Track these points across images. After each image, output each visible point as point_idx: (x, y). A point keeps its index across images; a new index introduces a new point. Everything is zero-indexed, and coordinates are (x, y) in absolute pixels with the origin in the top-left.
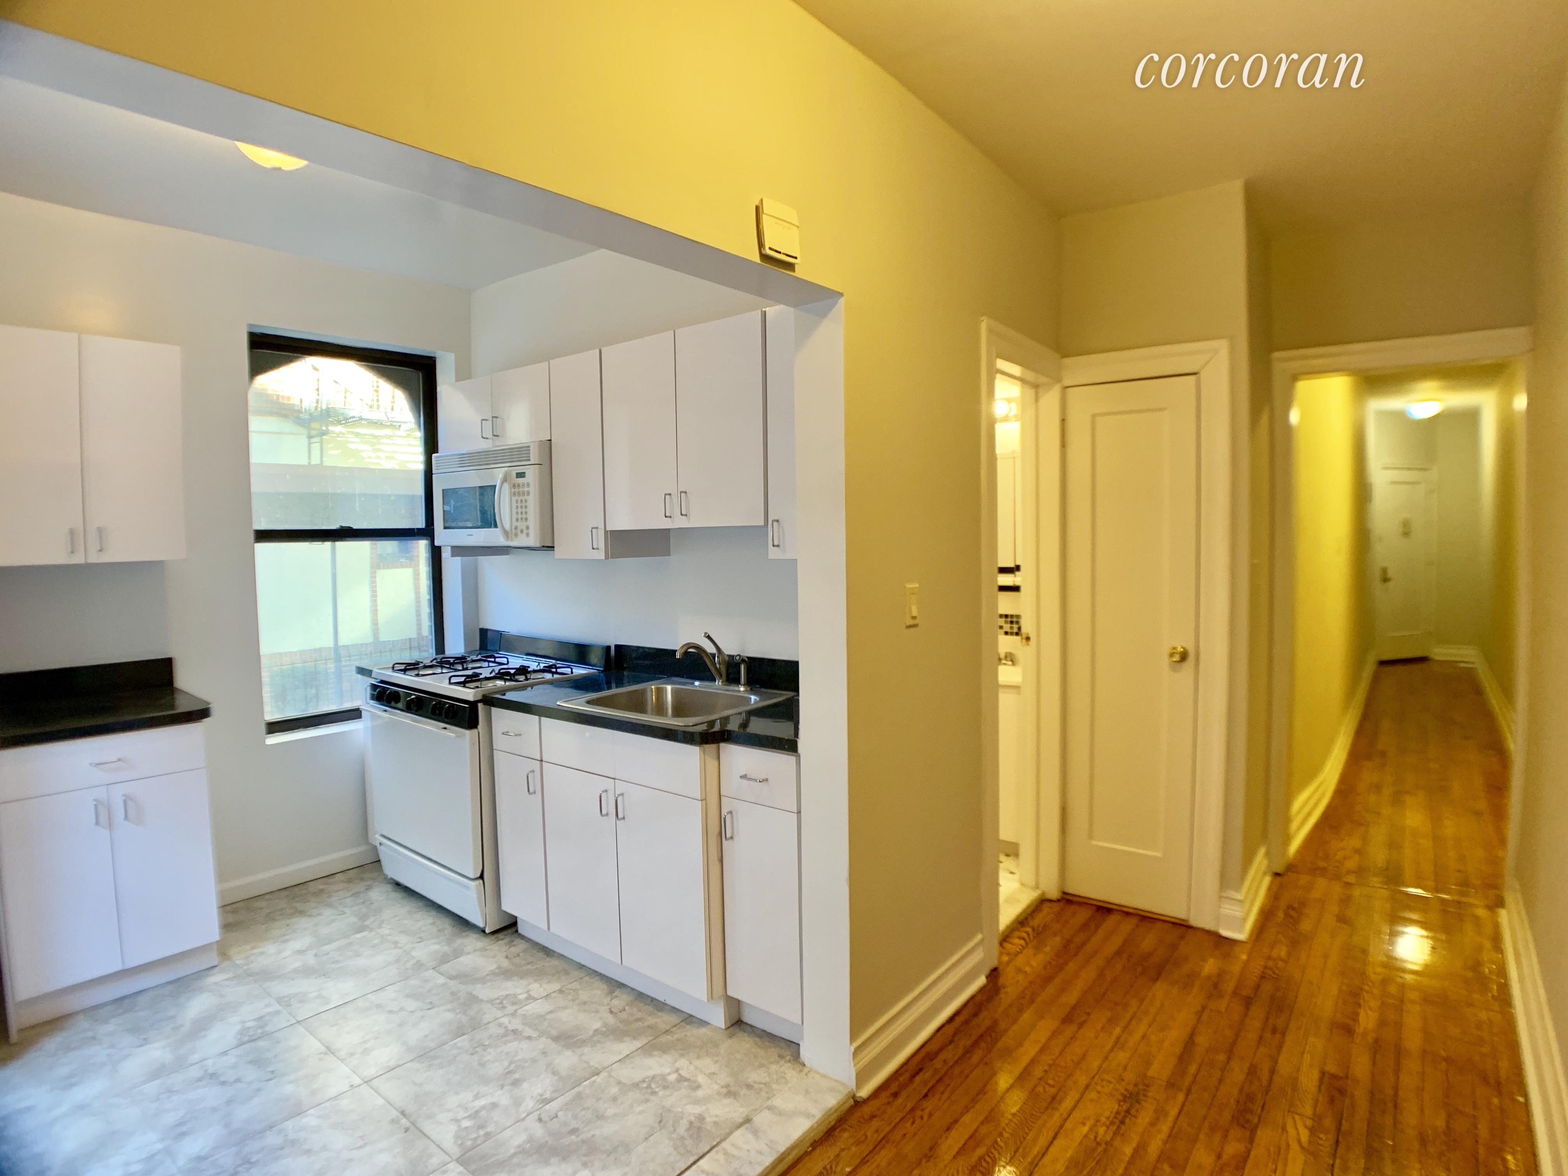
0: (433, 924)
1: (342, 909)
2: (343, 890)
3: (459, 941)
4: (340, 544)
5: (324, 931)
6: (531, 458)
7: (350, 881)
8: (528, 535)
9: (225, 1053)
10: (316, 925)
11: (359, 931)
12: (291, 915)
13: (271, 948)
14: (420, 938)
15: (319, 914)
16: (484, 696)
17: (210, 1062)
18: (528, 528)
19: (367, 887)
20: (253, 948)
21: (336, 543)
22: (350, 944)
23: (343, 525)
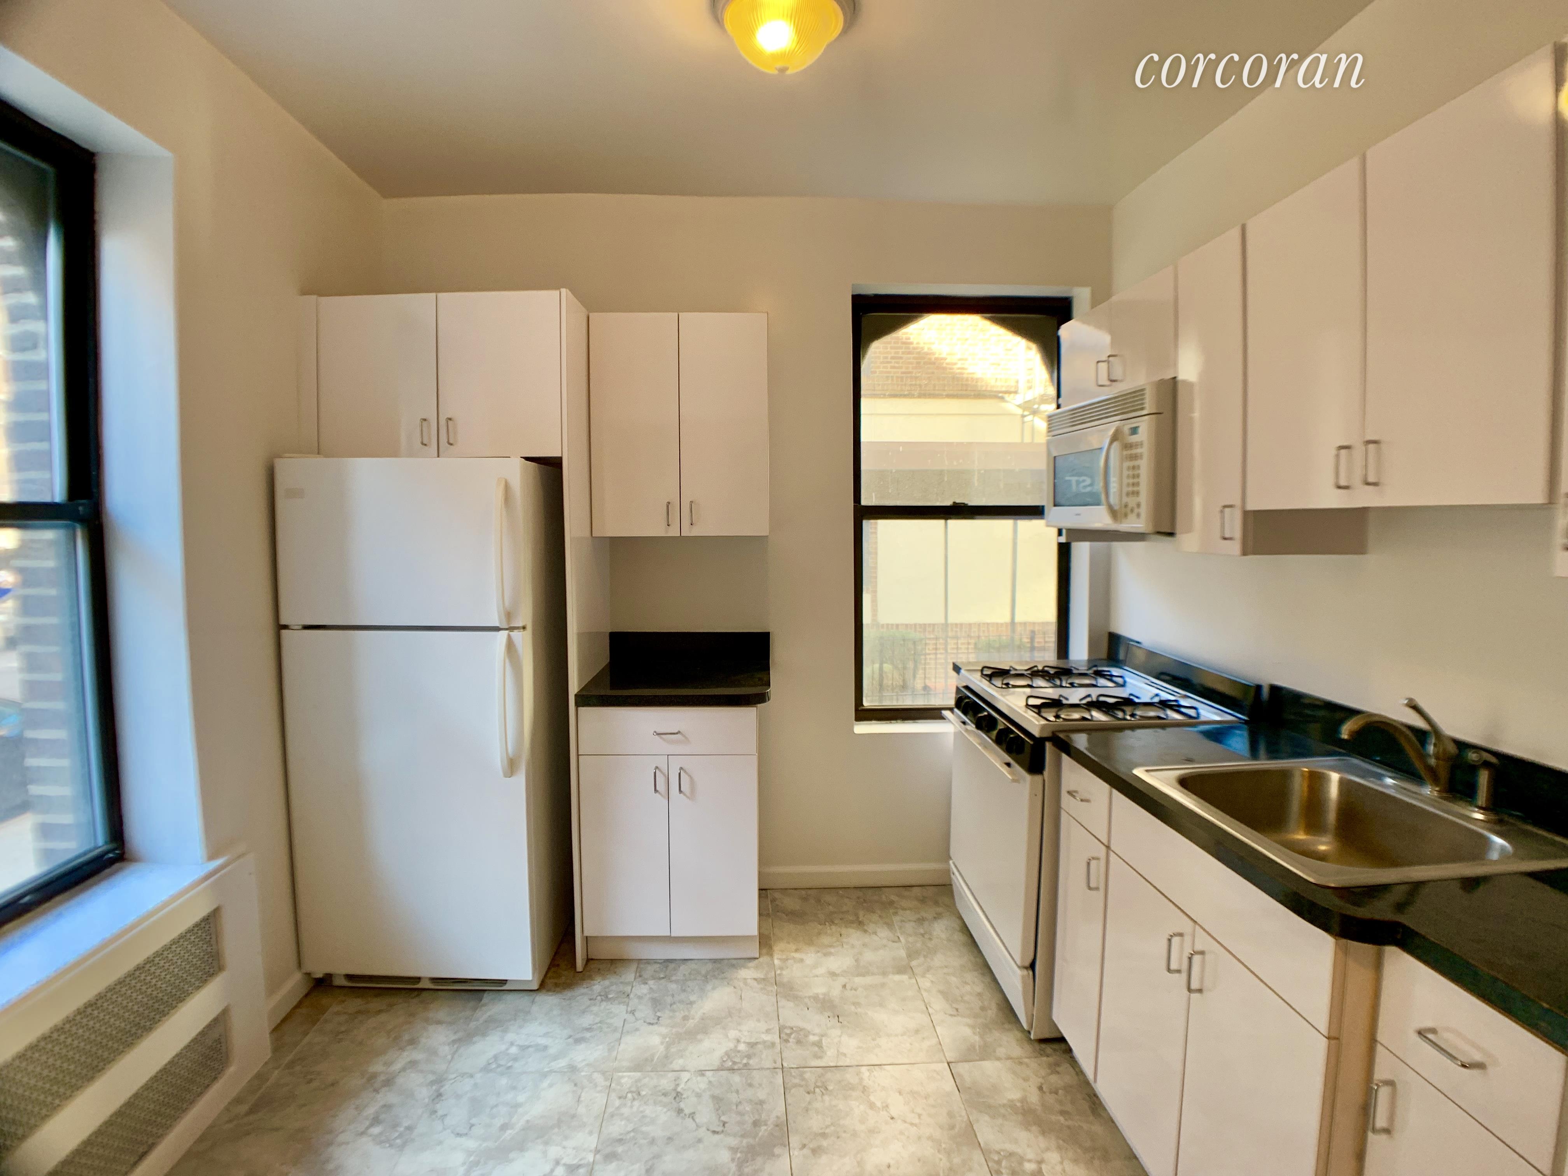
0: (979, 994)
1: (899, 935)
2: (910, 909)
3: (996, 1034)
4: (952, 523)
5: (869, 956)
6: (1147, 405)
7: (923, 900)
8: (1138, 515)
9: (701, 1073)
10: (865, 945)
11: (900, 970)
12: (849, 923)
13: (810, 957)
14: (957, 1010)
15: (875, 933)
16: (1053, 733)
17: (685, 1076)
18: (1139, 505)
19: (935, 916)
20: (797, 950)
21: (950, 522)
22: (883, 985)
23: (957, 502)
